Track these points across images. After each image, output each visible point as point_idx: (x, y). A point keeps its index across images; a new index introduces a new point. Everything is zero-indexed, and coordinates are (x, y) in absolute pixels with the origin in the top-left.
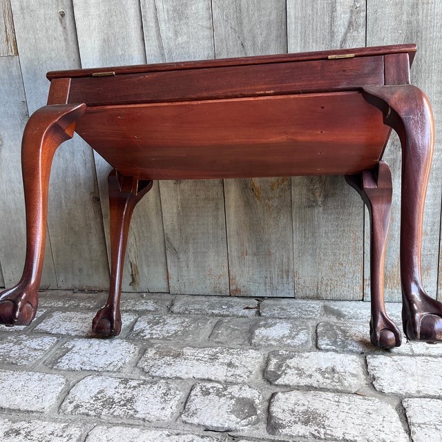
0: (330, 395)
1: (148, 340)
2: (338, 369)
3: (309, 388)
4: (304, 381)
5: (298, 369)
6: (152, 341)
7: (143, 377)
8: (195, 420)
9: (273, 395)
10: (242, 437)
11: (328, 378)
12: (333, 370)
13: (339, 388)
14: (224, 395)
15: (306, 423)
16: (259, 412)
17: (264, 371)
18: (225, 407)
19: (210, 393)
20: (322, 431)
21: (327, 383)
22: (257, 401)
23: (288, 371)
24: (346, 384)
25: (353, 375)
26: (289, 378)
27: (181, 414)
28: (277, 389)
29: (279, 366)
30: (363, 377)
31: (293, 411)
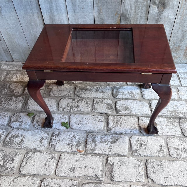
0: (132, 101)
1: (75, 84)
2: (133, 92)
3: (126, 99)
4: (124, 97)
5: (122, 93)
6: (77, 84)
7: (78, 98)
8: (97, 111)
9: (116, 102)
10: (110, 115)
11: (131, 95)
12: (132, 92)
13: (134, 98)
14: (103, 103)
15: (126, 110)
16: (113, 107)
17: (112, 94)
18: (104, 107)
19: (99, 103)
20: (130, 112)
21: (130, 97)
22: (112, 104)
23: (119, 93)
24: (136, 97)
25: (138, 94)
26: (120, 96)
27: (93, 109)
28: (117, 100)
29: (117, 92)
30: (140, 94)
31: (122, 107)
